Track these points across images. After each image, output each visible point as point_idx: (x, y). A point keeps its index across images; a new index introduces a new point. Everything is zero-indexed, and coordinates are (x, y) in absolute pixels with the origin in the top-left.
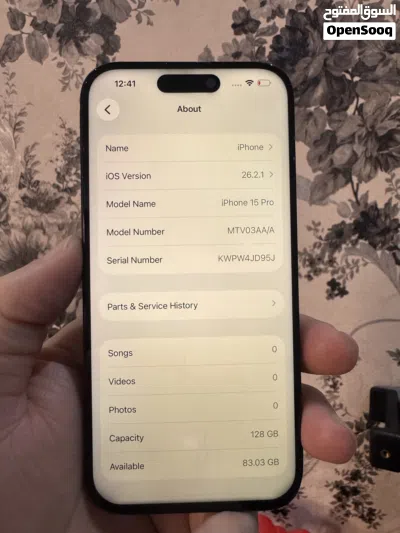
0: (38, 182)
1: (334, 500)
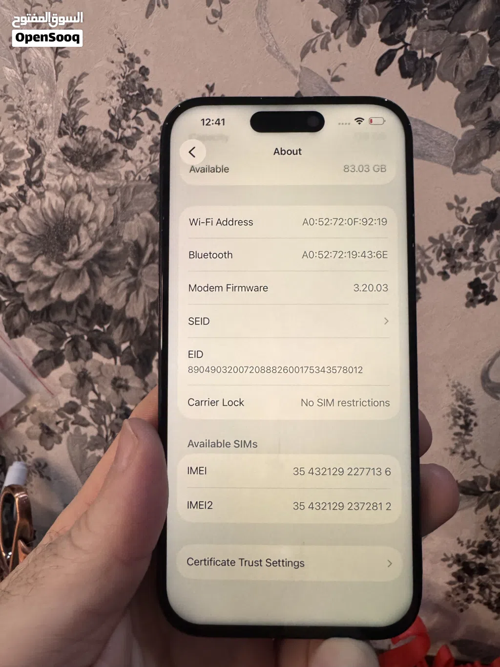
0: (84, 127)
1: (453, 579)
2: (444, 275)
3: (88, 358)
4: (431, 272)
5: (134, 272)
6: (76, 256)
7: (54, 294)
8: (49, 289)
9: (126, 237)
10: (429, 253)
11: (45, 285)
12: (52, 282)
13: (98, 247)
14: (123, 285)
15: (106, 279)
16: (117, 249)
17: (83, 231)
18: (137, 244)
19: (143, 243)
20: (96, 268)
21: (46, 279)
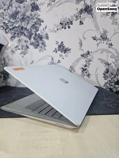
2: (76, 20)
3: (20, 37)
4: (74, 20)
5: (28, 21)
6: (18, 18)
7: (14, 25)
8: (13, 24)
9: (27, 15)
10: (74, 17)
11: (12, 24)
12: (14, 23)
13: (22, 16)
14: (26, 23)
15: (23, 22)
16: (25, 17)
17: (19, 14)
18: (29, 16)
19: (30, 16)
20: (22, 20)
21: (13, 23)
